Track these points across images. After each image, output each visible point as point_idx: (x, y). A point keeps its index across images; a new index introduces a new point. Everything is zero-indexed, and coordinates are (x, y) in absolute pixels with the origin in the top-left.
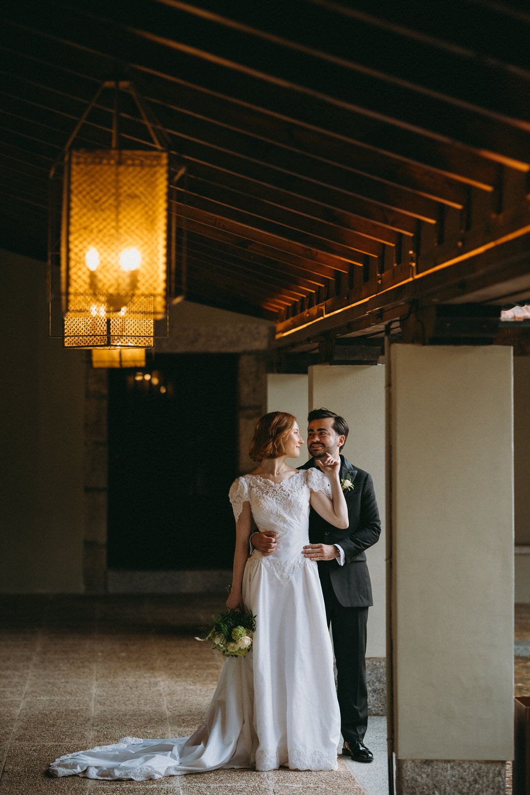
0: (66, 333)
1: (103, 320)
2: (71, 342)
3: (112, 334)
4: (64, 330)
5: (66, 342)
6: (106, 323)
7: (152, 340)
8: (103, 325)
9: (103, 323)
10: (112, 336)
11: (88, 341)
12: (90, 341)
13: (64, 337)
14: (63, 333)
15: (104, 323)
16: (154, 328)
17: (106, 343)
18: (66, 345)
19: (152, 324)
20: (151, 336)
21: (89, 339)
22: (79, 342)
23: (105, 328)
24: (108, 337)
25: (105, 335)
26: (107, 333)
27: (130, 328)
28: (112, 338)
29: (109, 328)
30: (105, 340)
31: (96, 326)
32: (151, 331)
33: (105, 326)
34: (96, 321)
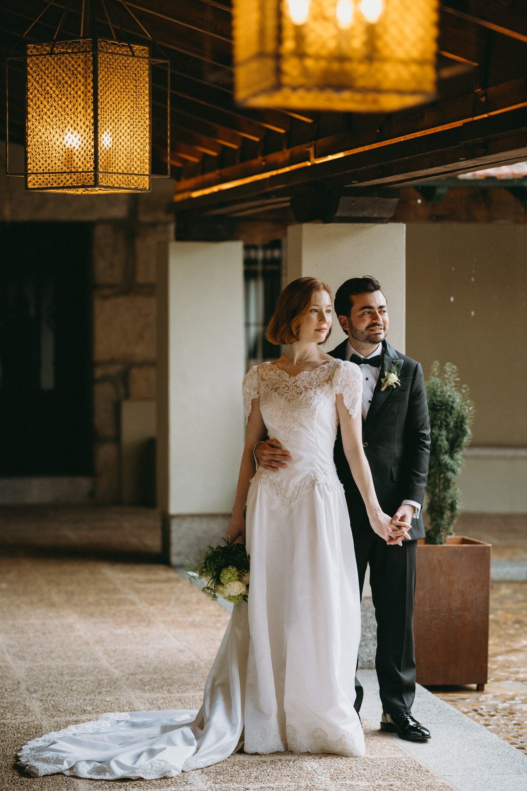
0: (30, 169)
1: (87, 152)
2: (37, 182)
3: (101, 170)
4: (26, 164)
5: (30, 181)
6: (92, 155)
7: (148, 181)
8: (88, 158)
9: (87, 155)
10: (101, 172)
12: (68, 181)
13: (26, 175)
14: (26, 169)
15: (90, 154)
16: (149, 164)
17: (92, 183)
18: (30, 186)
19: (148, 158)
20: (146, 175)
21: (65, 178)
22: (49, 182)
23: (91, 162)
24: (94, 175)
25: (91, 172)
26: (94, 168)
27: (121, 164)
28: (100, 176)
29: (96, 162)
30: (91, 178)
31: (77, 160)
32: (146, 168)
33: (90, 158)
34: (77, 153)
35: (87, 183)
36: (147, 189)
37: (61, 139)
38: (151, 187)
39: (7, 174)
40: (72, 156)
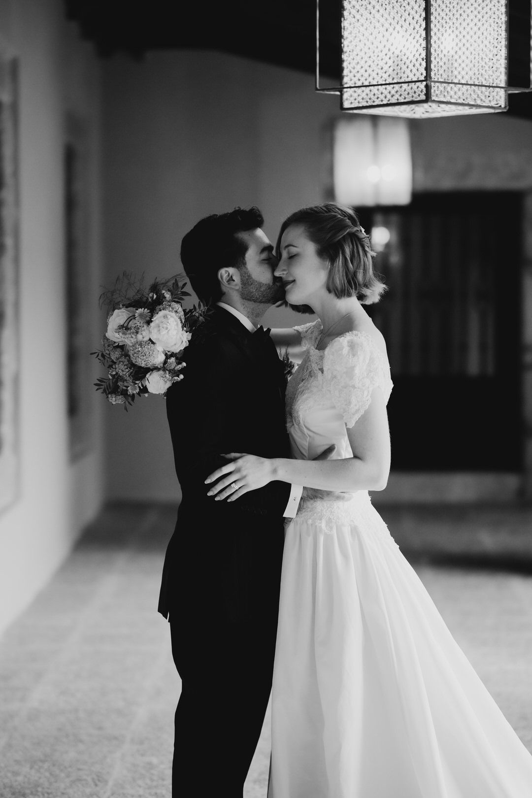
0: (346, 83)
1: (417, 56)
2: (355, 99)
3: (434, 79)
4: (341, 76)
5: (347, 99)
6: (423, 59)
7: (503, 96)
8: (417, 65)
10: (435, 82)
12: (392, 95)
13: (342, 90)
14: (342, 85)
15: (420, 60)
17: (423, 97)
18: (346, 105)
20: (501, 88)
21: (390, 92)
23: (422, 69)
24: (426, 85)
25: (422, 81)
26: (426, 77)
27: (465, 72)
28: (434, 86)
29: (428, 69)
30: (422, 92)
31: (404, 67)
32: (501, 78)
33: (420, 65)
34: (404, 59)
35: (416, 98)
36: (503, 106)
37: (384, 41)
38: (507, 103)
39: (317, 89)
40: (399, 62)
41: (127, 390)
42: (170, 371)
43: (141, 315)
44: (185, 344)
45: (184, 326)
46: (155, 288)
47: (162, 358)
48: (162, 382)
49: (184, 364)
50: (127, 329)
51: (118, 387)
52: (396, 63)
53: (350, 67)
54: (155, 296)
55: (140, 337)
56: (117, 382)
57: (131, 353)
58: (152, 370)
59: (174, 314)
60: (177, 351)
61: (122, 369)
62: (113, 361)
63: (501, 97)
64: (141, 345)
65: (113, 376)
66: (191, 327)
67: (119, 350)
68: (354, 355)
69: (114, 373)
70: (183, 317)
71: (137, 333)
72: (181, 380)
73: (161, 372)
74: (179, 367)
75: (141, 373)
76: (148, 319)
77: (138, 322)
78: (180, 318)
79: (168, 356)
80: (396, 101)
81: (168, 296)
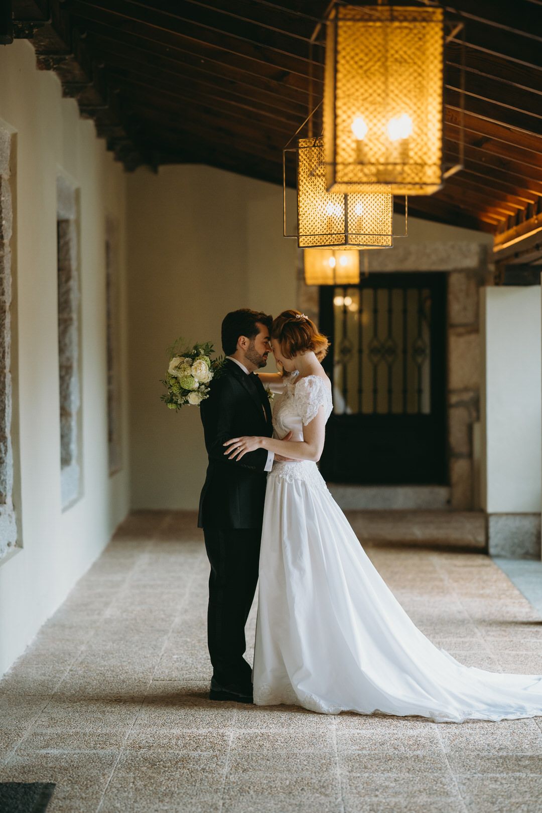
0: (301, 232)
1: (340, 219)
2: (306, 242)
3: (350, 232)
4: (298, 229)
5: (301, 242)
6: (343, 221)
7: (390, 240)
8: (340, 224)
9: (340, 221)
10: (350, 234)
11: (325, 241)
12: (327, 241)
13: (298, 237)
14: (299, 234)
15: (342, 221)
16: (392, 227)
17: (344, 242)
18: (301, 245)
19: (390, 222)
20: (389, 235)
21: (325, 239)
22: (314, 242)
23: (343, 226)
24: (345, 236)
25: (343, 234)
26: (345, 231)
27: (368, 227)
28: (350, 236)
29: (346, 226)
30: (343, 239)
31: (333, 225)
32: (389, 229)
33: (342, 224)
34: (333, 220)
35: (340, 242)
36: (390, 245)
37: (322, 210)
38: (393, 244)
39: (284, 236)
40: (330, 222)
41: (177, 401)
42: (201, 392)
43: (187, 362)
44: (210, 379)
45: (210, 369)
46: (196, 348)
47: (197, 385)
48: (197, 398)
49: (209, 389)
50: (179, 368)
51: (173, 399)
52: (329, 222)
53: (303, 223)
54: (195, 352)
55: (186, 373)
56: (172, 396)
57: (181, 381)
58: (192, 391)
59: (204, 362)
60: (206, 382)
61: (175, 390)
62: (171, 385)
63: (389, 240)
64: (186, 377)
65: (171, 393)
66: (214, 369)
67: (174, 379)
68: (310, 387)
69: (171, 392)
70: (210, 364)
71: (185, 371)
72: (208, 398)
73: (196, 393)
74: (207, 390)
75: (185, 392)
76: (191, 364)
77: (185, 365)
78: (208, 365)
79: (201, 384)
80: (329, 244)
81: (202, 352)
